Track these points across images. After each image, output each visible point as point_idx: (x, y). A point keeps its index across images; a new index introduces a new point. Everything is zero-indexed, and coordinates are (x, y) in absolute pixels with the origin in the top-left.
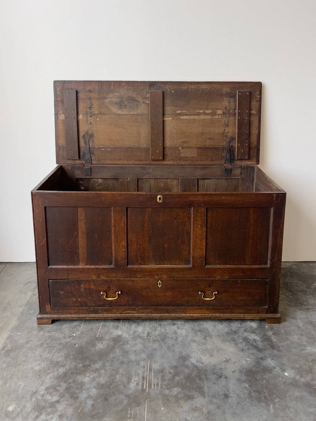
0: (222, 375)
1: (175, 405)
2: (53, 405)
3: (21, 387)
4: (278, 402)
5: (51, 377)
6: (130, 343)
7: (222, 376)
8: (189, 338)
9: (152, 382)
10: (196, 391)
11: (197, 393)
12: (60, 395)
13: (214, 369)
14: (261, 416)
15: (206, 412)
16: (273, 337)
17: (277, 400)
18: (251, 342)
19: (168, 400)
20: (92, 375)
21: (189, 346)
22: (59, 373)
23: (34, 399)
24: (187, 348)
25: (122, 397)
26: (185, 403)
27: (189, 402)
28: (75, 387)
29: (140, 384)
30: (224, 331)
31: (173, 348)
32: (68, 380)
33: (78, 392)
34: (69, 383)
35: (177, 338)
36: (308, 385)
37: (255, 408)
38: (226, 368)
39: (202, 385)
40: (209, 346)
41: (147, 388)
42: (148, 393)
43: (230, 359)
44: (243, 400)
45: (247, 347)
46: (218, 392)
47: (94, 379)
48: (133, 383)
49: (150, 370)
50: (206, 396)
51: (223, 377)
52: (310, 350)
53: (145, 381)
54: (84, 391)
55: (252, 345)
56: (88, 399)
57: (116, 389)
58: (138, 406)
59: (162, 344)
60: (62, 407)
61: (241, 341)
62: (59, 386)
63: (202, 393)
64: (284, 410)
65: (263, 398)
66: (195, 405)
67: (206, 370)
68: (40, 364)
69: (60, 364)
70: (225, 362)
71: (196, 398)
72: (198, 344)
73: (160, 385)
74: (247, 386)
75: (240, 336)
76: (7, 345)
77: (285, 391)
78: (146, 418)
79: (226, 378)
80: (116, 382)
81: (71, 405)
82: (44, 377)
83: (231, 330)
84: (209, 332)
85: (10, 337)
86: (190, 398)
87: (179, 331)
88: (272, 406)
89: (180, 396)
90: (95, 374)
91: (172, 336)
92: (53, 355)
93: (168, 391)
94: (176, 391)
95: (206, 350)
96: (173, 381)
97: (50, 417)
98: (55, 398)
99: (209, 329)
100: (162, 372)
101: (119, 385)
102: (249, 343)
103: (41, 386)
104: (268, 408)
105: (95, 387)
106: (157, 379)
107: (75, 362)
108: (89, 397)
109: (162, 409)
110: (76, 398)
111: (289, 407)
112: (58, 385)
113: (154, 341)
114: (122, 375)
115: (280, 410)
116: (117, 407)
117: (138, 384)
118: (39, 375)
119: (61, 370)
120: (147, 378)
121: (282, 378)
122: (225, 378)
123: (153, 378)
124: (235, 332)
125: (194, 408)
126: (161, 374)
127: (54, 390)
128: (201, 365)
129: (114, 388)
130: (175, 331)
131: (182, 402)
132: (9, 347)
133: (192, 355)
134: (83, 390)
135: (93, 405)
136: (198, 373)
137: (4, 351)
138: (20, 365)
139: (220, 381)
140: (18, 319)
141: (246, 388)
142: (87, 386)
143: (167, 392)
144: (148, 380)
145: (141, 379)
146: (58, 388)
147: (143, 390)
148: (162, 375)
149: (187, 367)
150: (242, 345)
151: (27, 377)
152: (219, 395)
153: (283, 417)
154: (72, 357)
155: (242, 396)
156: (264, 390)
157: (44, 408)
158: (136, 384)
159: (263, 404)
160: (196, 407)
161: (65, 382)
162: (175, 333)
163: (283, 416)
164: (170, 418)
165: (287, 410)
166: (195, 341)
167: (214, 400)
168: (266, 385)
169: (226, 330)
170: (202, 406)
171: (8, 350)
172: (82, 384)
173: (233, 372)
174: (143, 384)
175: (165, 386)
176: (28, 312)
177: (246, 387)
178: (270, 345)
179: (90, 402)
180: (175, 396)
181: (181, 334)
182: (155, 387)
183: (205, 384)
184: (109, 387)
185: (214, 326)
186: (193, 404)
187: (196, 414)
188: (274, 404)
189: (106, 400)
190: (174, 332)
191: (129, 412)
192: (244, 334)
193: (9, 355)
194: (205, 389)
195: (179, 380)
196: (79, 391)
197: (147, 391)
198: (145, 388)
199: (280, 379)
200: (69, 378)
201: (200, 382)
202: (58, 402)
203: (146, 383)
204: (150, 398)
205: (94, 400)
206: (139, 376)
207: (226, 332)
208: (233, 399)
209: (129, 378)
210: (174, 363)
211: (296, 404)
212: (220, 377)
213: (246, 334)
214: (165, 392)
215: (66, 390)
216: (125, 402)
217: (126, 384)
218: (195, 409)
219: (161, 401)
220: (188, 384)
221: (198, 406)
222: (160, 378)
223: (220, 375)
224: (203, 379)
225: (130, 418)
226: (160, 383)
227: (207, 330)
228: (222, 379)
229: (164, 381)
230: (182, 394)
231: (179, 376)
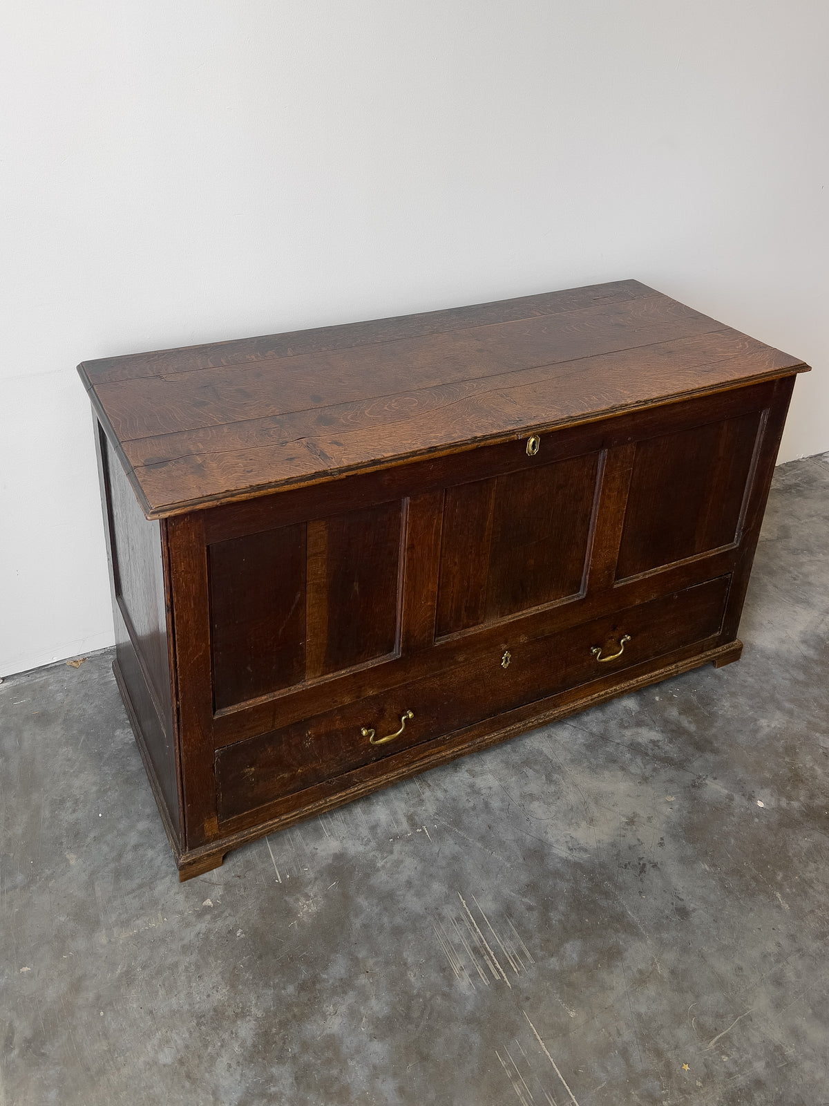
0: (641, 862)
1: (594, 990)
4: (785, 878)
5: (230, 1066)
6: (383, 866)
7: (644, 865)
8: (515, 793)
9: (508, 957)
10: (617, 931)
11: (619, 934)
13: (618, 855)
14: (773, 929)
15: (666, 974)
16: (686, 722)
17: (780, 876)
18: (650, 752)
19: (570, 984)
20: (342, 1004)
21: (529, 816)
22: (244, 1041)
24: (528, 823)
25: (458, 1029)
26: (612, 972)
27: (617, 966)
28: (319, 1061)
29: (480, 971)
30: (578, 742)
31: (493, 836)
32: (282, 1049)
33: (335, 1072)
34: (294, 1057)
35: (486, 804)
36: (811, 814)
37: (752, 914)
38: (639, 840)
39: (618, 909)
40: (572, 798)
41: (504, 975)
42: (514, 987)
43: (634, 813)
44: (720, 908)
45: (649, 767)
46: (662, 912)
47: (353, 1014)
48: (463, 979)
49: (480, 921)
50: (644, 932)
51: (648, 866)
52: (768, 726)
53: (486, 957)
54: (351, 1063)
55: (656, 758)
56: (378, 1078)
57: (431, 1014)
58: (513, 1035)
59: (462, 833)
61: (628, 756)
62: (271, 1079)
63: (631, 929)
64: (806, 893)
65: (754, 884)
66: (635, 970)
67: (603, 865)
68: (166, 1041)
69: (230, 1012)
70: (629, 827)
71: (626, 950)
72: (544, 802)
73: (528, 954)
74: (708, 869)
75: (618, 744)
76: (11, 1025)
77: (782, 847)
78: (552, 1060)
79: (655, 866)
80: (418, 995)
82: (207, 1074)
83: (592, 734)
84: (548, 759)
86: (612, 955)
87: (480, 782)
88: (778, 895)
89: (589, 961)
90: (346, 998)
91: (471, 804)
92: (189, 995)
93: (553, 960)
94: (572, 950)
95: (572, 809)
96: (550, 926)
99: (544, 749)
100: (511, 915)
101: (430, 999)
102: (647, 754)
104: (776, 903)
105: (372, 1037)
106: (511, 938)
107: (267, 985)
108: (376, 1072)
109: (572, 1014)
110: (343, 1094)
111: (810, 883)
112: (267, 1081)
113: (439, 834)
114: (421, 968)
115: (799, 898)
116: (466, 1064)
117: (474, 975)
118: (188, 1077)
119: (246, 1030)
120: (486, 949)
121: (758, 817)
122: (653, 866)
123: (501, 941)
124: (604, 738)
125: (638, 976)
126: (512, 923)
127: (265, 1100)
128: (586, 856)
129: (422, 1013)
130: (472, 786)
131: (604, 975)
132: (23, 1027)
133: (550, 838)
134: (346, 1061)
135: (401, 1091)
136: (591, 879)
137: (16, 1052)
138: (102, 1071)
139: (648, 882)
141: (709, 873)
142: (349, 1043)
143: (554, 963)
144: (492, 953)
145: (473, 957)
146: (273, 1089)
147: (499, 986)
148: (516, 923)
149: (557, 874)
150: (637, 767)
152: (667, 917)
153: (812, 911)
154: (248, 976)
155: (712, 897)
156: (743, 863)
158: (470, 976)
159: (761, 897)
160: (640, 972)
161: (281, 1059)
162: (474, 791)
163: (810, 909)
164: (603, 1030)
165: (811, 891)
166: (531, 795)
167: (665, 935)
168: (740, 848)
169: (581, 738)
170: (650, 962)
171: (28, 1042)
172: (332, 1043)
173: (661, 844)
174: (487, 969)
175: (542, 949)
177: (707, 871)
178: (691, 744)
180: (579, 967)
181: (490, 788)
182: (519, 965)
183: (624, 903)
184: (408, 1017)
185: (550, 736)
186: (629, 968)
187: (651, 990)
188: (780, 887)
189: (424, 1058)
190: (469, 790)
191: (504, 1064)
192: (624, 736)
193: (43, 1054)
194: (629, 915)
195: (563, 919)
196: (338, 1070)
197: (510, 985)
198: (498, 978)
199: (756, 820)
200: (284, 1043)
201: (610, 902)
203: (494, 964)
204: (528, 999)
205: (395, 1075)
206: (464, 951)
207: (584, 745)
208: (700, 915)
209: (444, 970)
210: (524, 878)
211: (817, 869)
212: (643, 869)
213: (628, 733)
214: (552, 966)
215: (298, 1084)
216: (476, 1039)
217: (446, 989)
218: (642, 979)
219: (558, 996)
220: (587, 920)
221: (642, 966)
222: (515, 932)
223: (640, 864)
224: (612, 892)
225: (516, 1077)
226: (524, 948)
227: (541, 753)
228: (648, 874)
229: (531, 937)
230: (592, 953)
231: (556, 909)
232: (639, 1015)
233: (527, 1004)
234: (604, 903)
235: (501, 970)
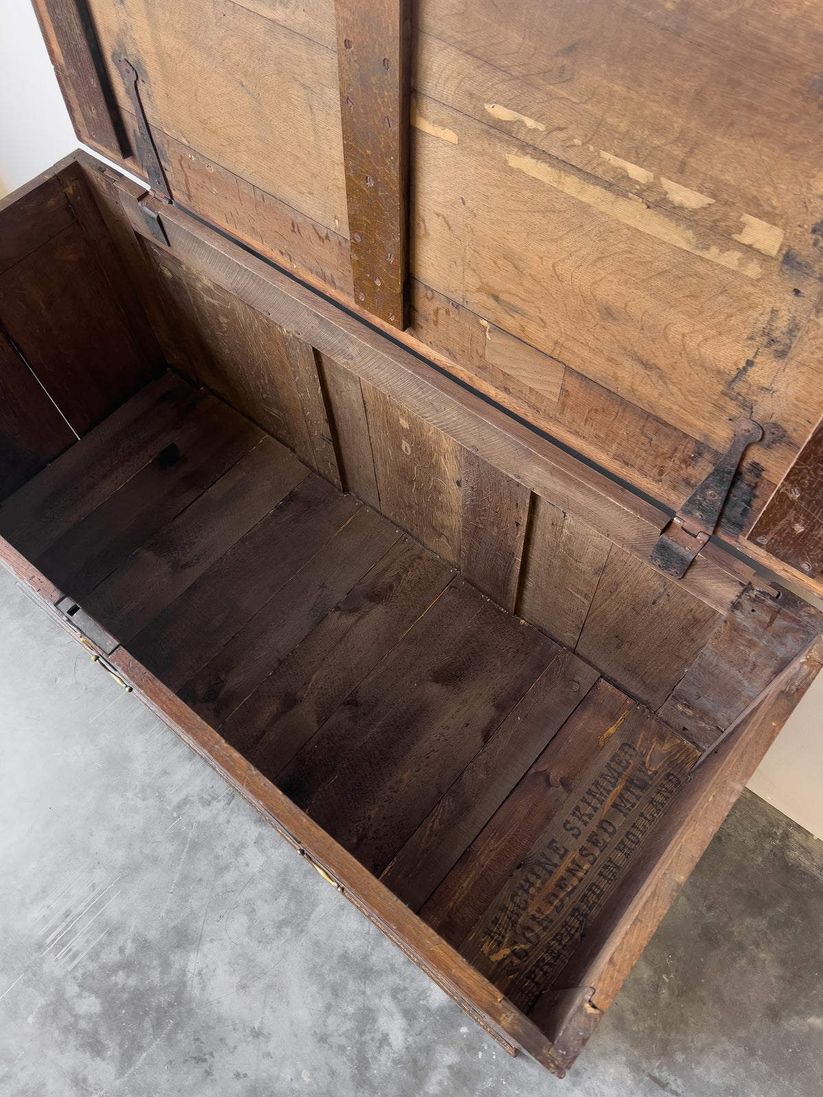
0: (207, 1057)
1: (56, 1035)
6: (128, 798)
7: (205, 1060)
8: (249, 893)
9: (69, 944)
10: (121, 1045)
11: (118, 1049)
13: (209, 1028)
16: (439, 1077)
18: (367, 1037)
19: (56, 1011)
21: (226, 916)
24: (217, 918)
26: (77, 1050)
29: (49, 925)
30: (348, 944)
31: (191, 888)
35: (227, 867)
38: (235, 1047)
39: (145, 1042)
40: (265, 957)
41: (52, 946)
42: (43, 958)
43: (269, 1034)
45: (343, 1041)
48: (40, 910)
49: (98, 906)
50: (126, 1075)
51: (205, 1065)
53: (64, 924)
55: (361, 1048)
59: (184, 856)
61: (351, 1010)
63: (126, 1060)
66: (86, 1072)
67: (190, 1012)
70: (248, 1032)
71: (104, 1059)
72: (249, 928)
73: (76, 962)
75: (364, 993)
79: (208, 1073)
83: (366, 957)
84: (309, 915)
86: (94, 1046)
87: (251, 852)
89: (83, 1024)
91: (221, 852)
93: (76, 989)
94: (89, 1004)
95: (250, 961)
96: (109, 976)
99: (322, 906)
100: (110, 934)
102: (362, 1033)
106: (88, 942)
109: (30, 1020)
113: (177, 835)
117: (45, 919)
120: (72, 921)
122: (206, 1071)
123: (82, 932)
124: (366, 973)
125: (80, 1077)
126: (103, 936)
128: (196, 992)
130: (243, 845)
131: (73, 1041)
133: (206, 947)
136: (171, 1005)
139: (185, 1069)
143: (72, 989)
144: (69, 929)
145: (62, 912)
147: (40, 945)
148: (103, 942)
149: (166, 965)
150: (339, 1026)
158: (44, 916)
160: (85, 1080)
162: (238, 851)
164: (23, 1052)
166: (254, 910)
169: (355, 945)
170: (97, 1087)
173: (238, 1075)
174: (54, 928)
175: (83, 974)
178: (403, 1091)
180: (75, 1016)
181: (247, 865)
182: (64, 957)
183: (154, 1046)
186: (86, 1066)
190: (237, 844)
192: (380, 997)
194: (141, 1055)
195: (119, 986)
197: (44, 954)
198: (48, 941)
201: (150, 1031)
203: (60, 933)
204: (35, 975)
206: (66, 902)
207: (346, 952)
209: (44, 891)
210: (153, 934)
212: (199, 1060)
213: (387, 1002)
214: (69, 989)
217: (28, 899)
218: (79, 1082)
219: (44, 1002)
220: (124, 1011)
221: (91, 1080)
222: (93, 944)
223: (205, 1055)
224: (162, 1031)
226: (81, 957)
227: (314, 905)
228: (196, 1067)
229: (92, 960)
230: (91, 1025)
231: (128, 977)
232: (44, 1085)
233: (31, 976)
234: (147, 1024)
235: (56, 942)
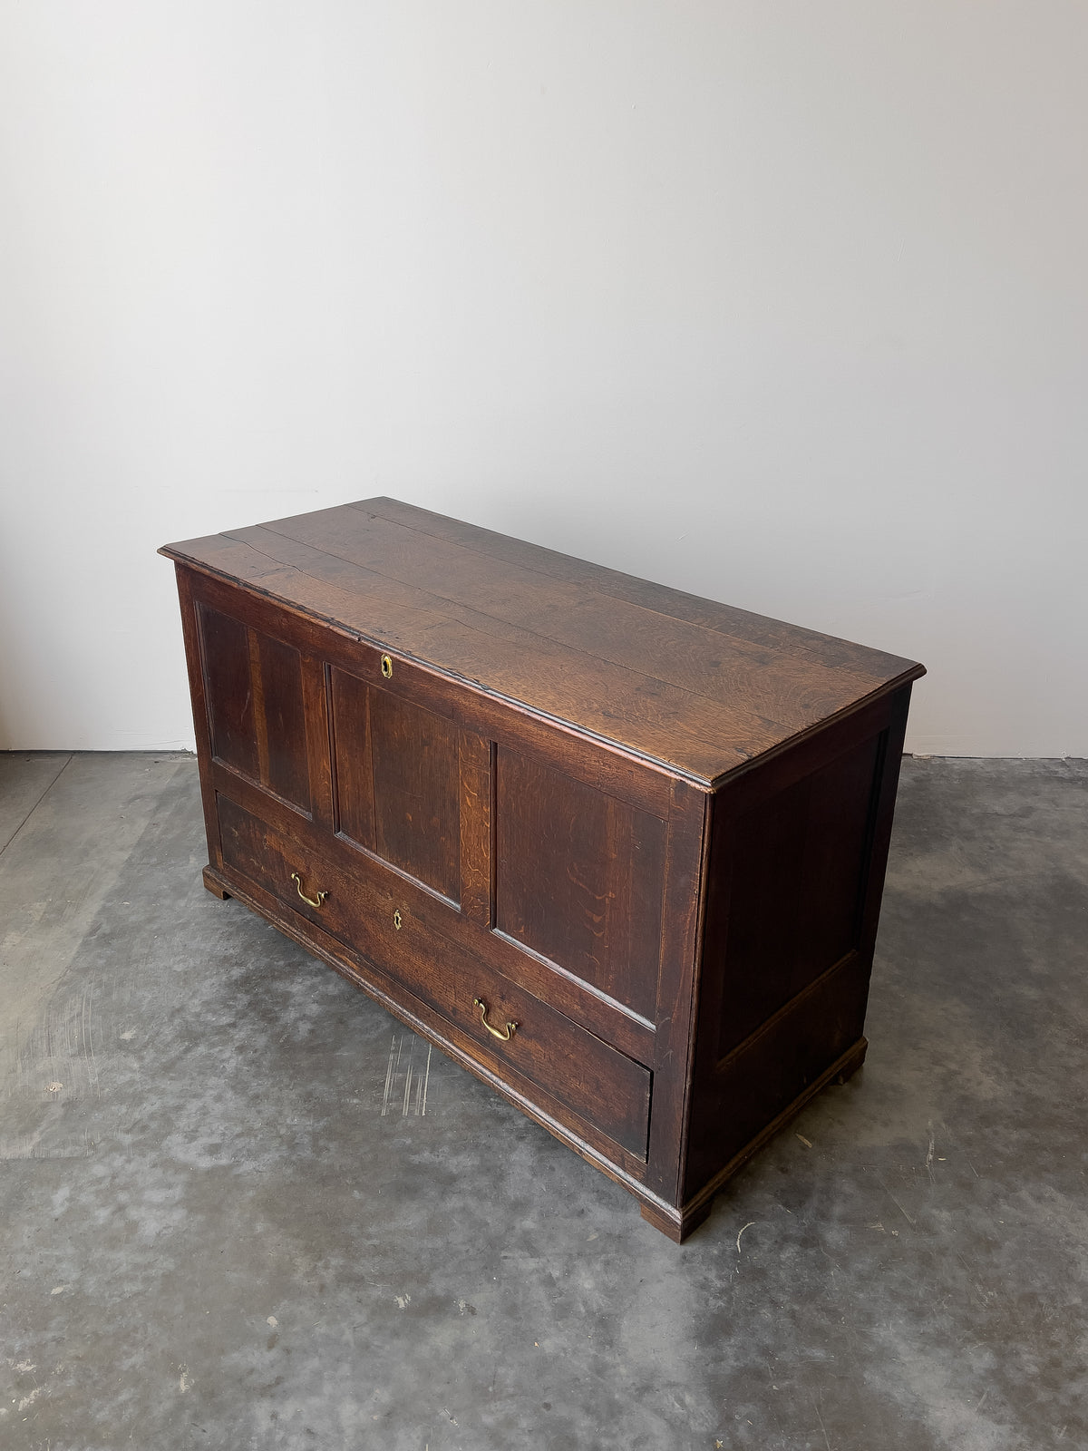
2: (221, 1030)
3: (146, 1001)
12: (236, 1014)
22: (231, 976)
23: (177, 1021)
33: (277, 1009)
47: (313, 988)
60: (242, 1033)
68: (184, 961)
69: (234, 961)
76: (100, 925)
81: (263, 1031)
82: (196, 984)
85: (104, 910)
90: (315, 978)
92: (215, 946)
97: (217, 1050)
98: (225, 1020)
103: (191, 998)
105: (317, 1002)
107: (267, 956)
108: (303, 1018)
110: (273, 1020)
112: (230, 999)
116: (367, 1034)
118: (184, 981)
119: (237, 972)
127: (222, 1006)
129: (360, 1002)
132: (106, 928)
134: (288, 1006)
135: (312, 1031)
137: (95, 937)
138: (136, 961)
140: (121, 875)
142: (299, 1000)
146: (231, 1003)
151: (156, 983)
154: (260, 948)
157: (203, 1035)
161: (247, 992)
171: (105, 935)
172: (287, 996)
176: (145, 860)
179: (304, 1028)
184: (348, 1001)
189: (342, 1023)
191: (393, 1042)
193: (109, 943)
202: (233, 1025)
205: (315, 1023)
215: (249, 1006)
216: (387, 1026)
225: (396, 1052)
